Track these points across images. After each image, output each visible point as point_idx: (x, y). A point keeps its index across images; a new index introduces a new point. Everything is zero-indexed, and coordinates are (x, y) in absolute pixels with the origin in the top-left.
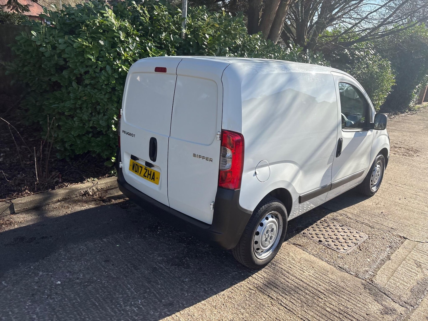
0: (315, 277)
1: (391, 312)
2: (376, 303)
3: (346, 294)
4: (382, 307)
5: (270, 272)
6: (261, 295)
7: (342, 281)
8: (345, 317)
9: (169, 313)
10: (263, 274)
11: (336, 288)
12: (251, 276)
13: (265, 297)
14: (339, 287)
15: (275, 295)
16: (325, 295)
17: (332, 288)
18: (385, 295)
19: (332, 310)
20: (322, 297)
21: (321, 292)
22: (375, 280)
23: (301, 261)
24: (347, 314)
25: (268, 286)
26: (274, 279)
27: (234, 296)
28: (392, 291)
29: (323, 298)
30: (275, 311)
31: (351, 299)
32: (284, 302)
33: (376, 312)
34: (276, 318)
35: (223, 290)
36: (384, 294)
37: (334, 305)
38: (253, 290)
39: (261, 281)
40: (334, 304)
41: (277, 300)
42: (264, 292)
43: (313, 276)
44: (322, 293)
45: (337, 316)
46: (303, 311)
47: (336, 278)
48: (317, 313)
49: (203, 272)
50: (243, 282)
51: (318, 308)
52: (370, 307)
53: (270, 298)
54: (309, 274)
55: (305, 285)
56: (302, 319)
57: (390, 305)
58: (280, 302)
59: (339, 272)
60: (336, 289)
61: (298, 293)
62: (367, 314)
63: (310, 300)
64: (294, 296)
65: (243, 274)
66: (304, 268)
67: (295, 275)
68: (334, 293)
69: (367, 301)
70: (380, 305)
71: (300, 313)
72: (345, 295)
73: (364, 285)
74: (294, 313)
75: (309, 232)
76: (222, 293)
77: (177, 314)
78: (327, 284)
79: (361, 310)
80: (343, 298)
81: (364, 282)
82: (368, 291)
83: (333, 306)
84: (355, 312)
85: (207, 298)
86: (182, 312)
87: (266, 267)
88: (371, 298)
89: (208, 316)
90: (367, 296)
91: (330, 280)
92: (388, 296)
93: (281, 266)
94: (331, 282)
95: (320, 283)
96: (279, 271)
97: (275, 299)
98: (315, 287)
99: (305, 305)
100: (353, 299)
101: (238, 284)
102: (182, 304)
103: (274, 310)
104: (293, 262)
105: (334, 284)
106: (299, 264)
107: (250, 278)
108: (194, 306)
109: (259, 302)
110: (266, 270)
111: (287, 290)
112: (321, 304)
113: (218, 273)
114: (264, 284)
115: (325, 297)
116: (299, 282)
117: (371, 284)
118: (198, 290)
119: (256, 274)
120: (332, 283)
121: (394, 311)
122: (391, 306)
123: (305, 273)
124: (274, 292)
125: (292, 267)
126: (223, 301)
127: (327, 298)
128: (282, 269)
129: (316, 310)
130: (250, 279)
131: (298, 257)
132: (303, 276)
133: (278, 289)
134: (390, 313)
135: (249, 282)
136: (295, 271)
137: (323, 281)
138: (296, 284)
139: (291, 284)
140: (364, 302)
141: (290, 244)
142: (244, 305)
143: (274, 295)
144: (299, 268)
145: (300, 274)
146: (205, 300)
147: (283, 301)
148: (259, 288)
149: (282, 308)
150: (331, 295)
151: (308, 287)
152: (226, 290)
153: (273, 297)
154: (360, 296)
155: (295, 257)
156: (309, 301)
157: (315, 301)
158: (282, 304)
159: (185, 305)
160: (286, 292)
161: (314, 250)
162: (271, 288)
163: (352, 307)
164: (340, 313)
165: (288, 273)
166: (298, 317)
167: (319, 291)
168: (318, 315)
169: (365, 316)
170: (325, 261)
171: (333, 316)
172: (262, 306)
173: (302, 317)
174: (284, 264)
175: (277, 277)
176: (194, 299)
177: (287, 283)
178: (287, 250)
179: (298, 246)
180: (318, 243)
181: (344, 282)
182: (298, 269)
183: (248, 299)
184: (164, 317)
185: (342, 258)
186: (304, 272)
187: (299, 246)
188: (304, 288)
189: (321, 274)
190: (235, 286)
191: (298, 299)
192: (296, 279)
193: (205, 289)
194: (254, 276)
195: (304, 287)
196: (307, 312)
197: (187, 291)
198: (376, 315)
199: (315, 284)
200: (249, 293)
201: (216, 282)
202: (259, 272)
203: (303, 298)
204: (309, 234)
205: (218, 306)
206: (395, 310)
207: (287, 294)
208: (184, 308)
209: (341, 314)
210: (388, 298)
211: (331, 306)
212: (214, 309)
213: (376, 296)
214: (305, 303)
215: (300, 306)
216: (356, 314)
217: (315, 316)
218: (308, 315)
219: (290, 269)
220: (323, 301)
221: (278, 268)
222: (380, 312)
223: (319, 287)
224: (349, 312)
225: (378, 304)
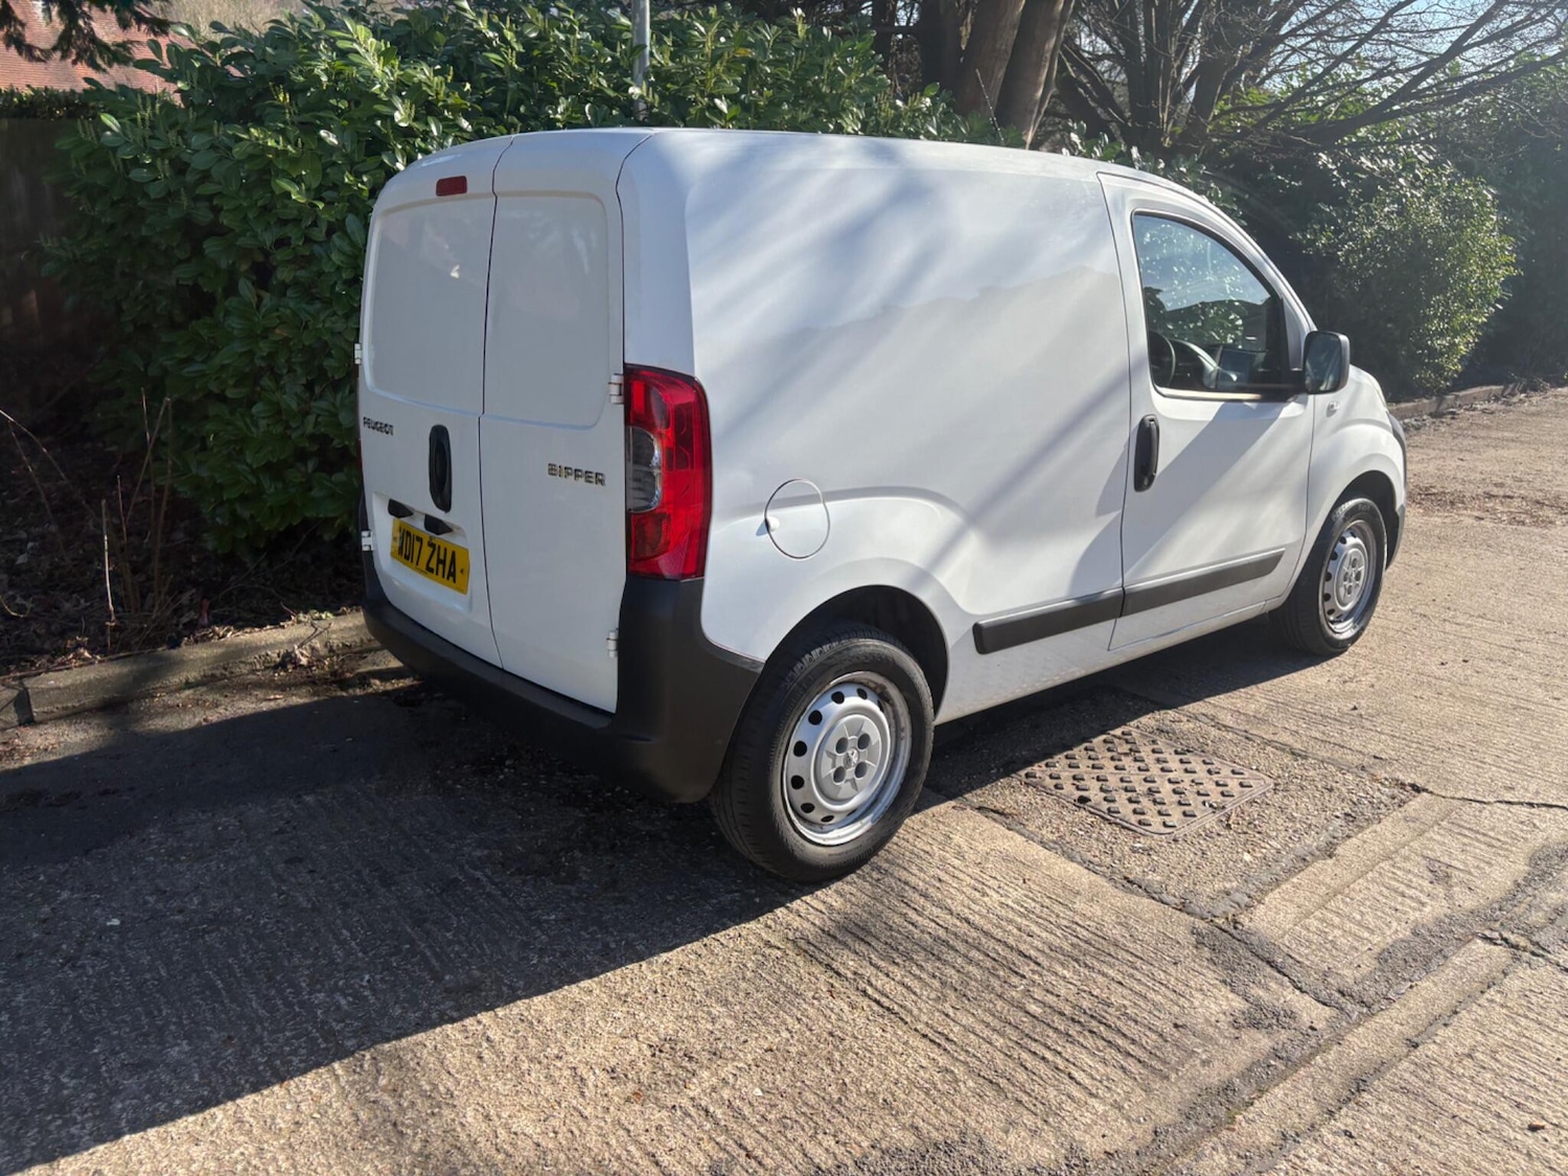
0: (1022, 910)
1: (1274, 1021)
2: (1225, 990)
3: (1117, 963)
4: (1244, 1006)
5: (859, 894)
6: (801, 964)
7: (1120, 924)
8: (1091, 1032)
9: (455, 1014)
10: (829, 900)
11: (1090, 944)
12: (783, 905)
13: (813, 969)
14: (1101, 940)
15: (851, 963)
16: (1038, 964)
17: (1072, 945)
18: (1269, 969)
19: (1049, 1010)
20: (1025, 970)
21: (1025, 956)
22: (1247, 920)
23: (987, 860)
24: (1100, 1022)
25: (834, 937)
26: (865, 915)
27: (701, 966)
28: (1301, 956)
29: (1029, 975)
30: (837, 1010)
31: (1132, 976)
32: (879, 984)
33: (1213, 1019)
34: (831, 1034)
35: (671, 949)
36: (1268, 963)
37: (1058, 996)
38: (779, 948)
39: (817, 922)
40: (1063, 992)
41: (855, 980)
42: (817, 954)
43: (1015, 906)
44: (1030, 958)
45: (1062, 1028)
46: (937, 1014)
47: (1099, 913)
48: (989, 1019)
49: (617, 894)
50: (752, 925)
51: (999, 1003)
52: (1197, 1003)
53: (832, 973)
54: (1003, 900)
55: (974, 934)
56: (925, 1036)
57: (1278, 1000)
58: (862, 985)
59: (1121, 894)
60: (1086, 946)
61: (939, 959)
62: (1176, 1026)
63: (976, 981)
64: (921, 967)
65: (757, 900)
66: (991, 882)
67: (949, 901)
68: (1077, 961)
69: (1192, 983)
70: (1239, 999)
71: (924, 1018)
72: (1112, 966)
73: (1199, 934)
74: (902, 1019)
75: (1049, 771)
76: (664, 956)
77: (485, 1017)
78: (1059, 933)
79: (1156, 1013)
80: (1104, 975)
81: (1201, 925)
82: (1206, 953)
83: (1055, 999)
84: (1131, 1019)
85: (602, 973)
86: (500, 1012)
87: (849, 878)
88: (1210, 975)
89: (588, 1025)
90: (1197, 967)
91: (1077, 919)
92: (1279, 972)
93: (904, 875)
94: (1074, 926)
95: (1034, 928)
96: (893, 890)
97: (850, 975)
98: (1011, 941)
99: (952, 995)
100: (1138, 976)
101: (731, 932)
102: (510, 987)
103: (832, 1010)
104: (957, 863)
105: (1085, 933)
106: (977, 870)
107: (780, 912)
108: (550, 994)
109: (786, 985)
110: (847, 888)
111: (901, 948)
112: (1014, 993)
113: (669, 898)
114: (823, 931)
115: (1033, 972)
116: (956, 926)
117: (1226, 932)
118: (583, 947)
119: (804, 898)
120: (1078, 929)
121: (1288, 1020)
122: (1282, 1000)
123: (986, 899)
124: (853, 956)
125: (945, 877)
126: (659, 982)
127: (1041, 975)
128: (906, 883)
129: (989, 1010)
130: (780, 915)
131: (980, 848)
132: (977, 908)
133: (869, 944)
134: (1270, 1025)
135: (773, 925)
136: (952, 890)
137: (1046, 923)
138: (941, 932)
139: (922, 932)
140: (1181, 988)
141: (963, 809)
142: (729, 993)
143: (848, 962)
144: (973, 882)
145: (966, 902)
146: (596, 979)
147: (874, 982)
148: (802, 943)
149: (866, 1003)
150: (1062, 964)
151: (984, 940)
152: (679, 949)
153: (842, 970)
154: (1171, 969)
155: (966, 849)
156: (973, 983)
157: (995, 983)
158: (870, 991)
159: (519, 992)
160: (895, 956)
161: (1050, 829)
162: (845, 945)
163: (1126, 1003)
164: (1073, 1020)
165: (925, 896)
166: (916, 1030)
167: (1021, 953)
168: (988, 1025)
169: (1168, 1029)
170: (1079, 863)
171: (1046, 1027)
172: (791, 997)
173: (927, 1031)
174: (921, 870)
175: (881, 908)
176: (559, 974)
177: (911, 927)
178: (949, 826)
179: (992, 814)
180: (1071, 806)
181: (1126, 926)
182: (968, 885)
183: (749, 974)
184: (434, 1026)
185: (1147, 851)
186: (984, 894)
187: (996, 816)
188: (967, 942)
189: (1047, 902)
190: (718, 936)
191: (934, 977)
192: (949, 917)
193: (606, 945)
194: (796, 904)
195: (970, 940)
196: (952, 1014)
197: (542, 952)
198: (1211, 1030)
199: (1015, 931)
200: (760, 958)
201: (654, 924)
202: (819, 893)
203: (953, 972)
204: (1048, 778)
205: (637, 994)
206: (1292, 1015)
207: (897, 960)
208: (512, 998)
209: (1079, 1022)
210: (1278, 975)
211: (1050, 999)
212: (618, 1004)
213: (1234, 970)
214: (956, 990)
215: (933, 996)
216: (1133, 1024)
217: (979, 1028)
218: (952, 1024)
219: (938, 885)
220: (1024, 982)
221: (892, 881)
222: (1231, 1019)
223: (1025, 942)
224: (1108, 1017)
225: (1231, 996)
